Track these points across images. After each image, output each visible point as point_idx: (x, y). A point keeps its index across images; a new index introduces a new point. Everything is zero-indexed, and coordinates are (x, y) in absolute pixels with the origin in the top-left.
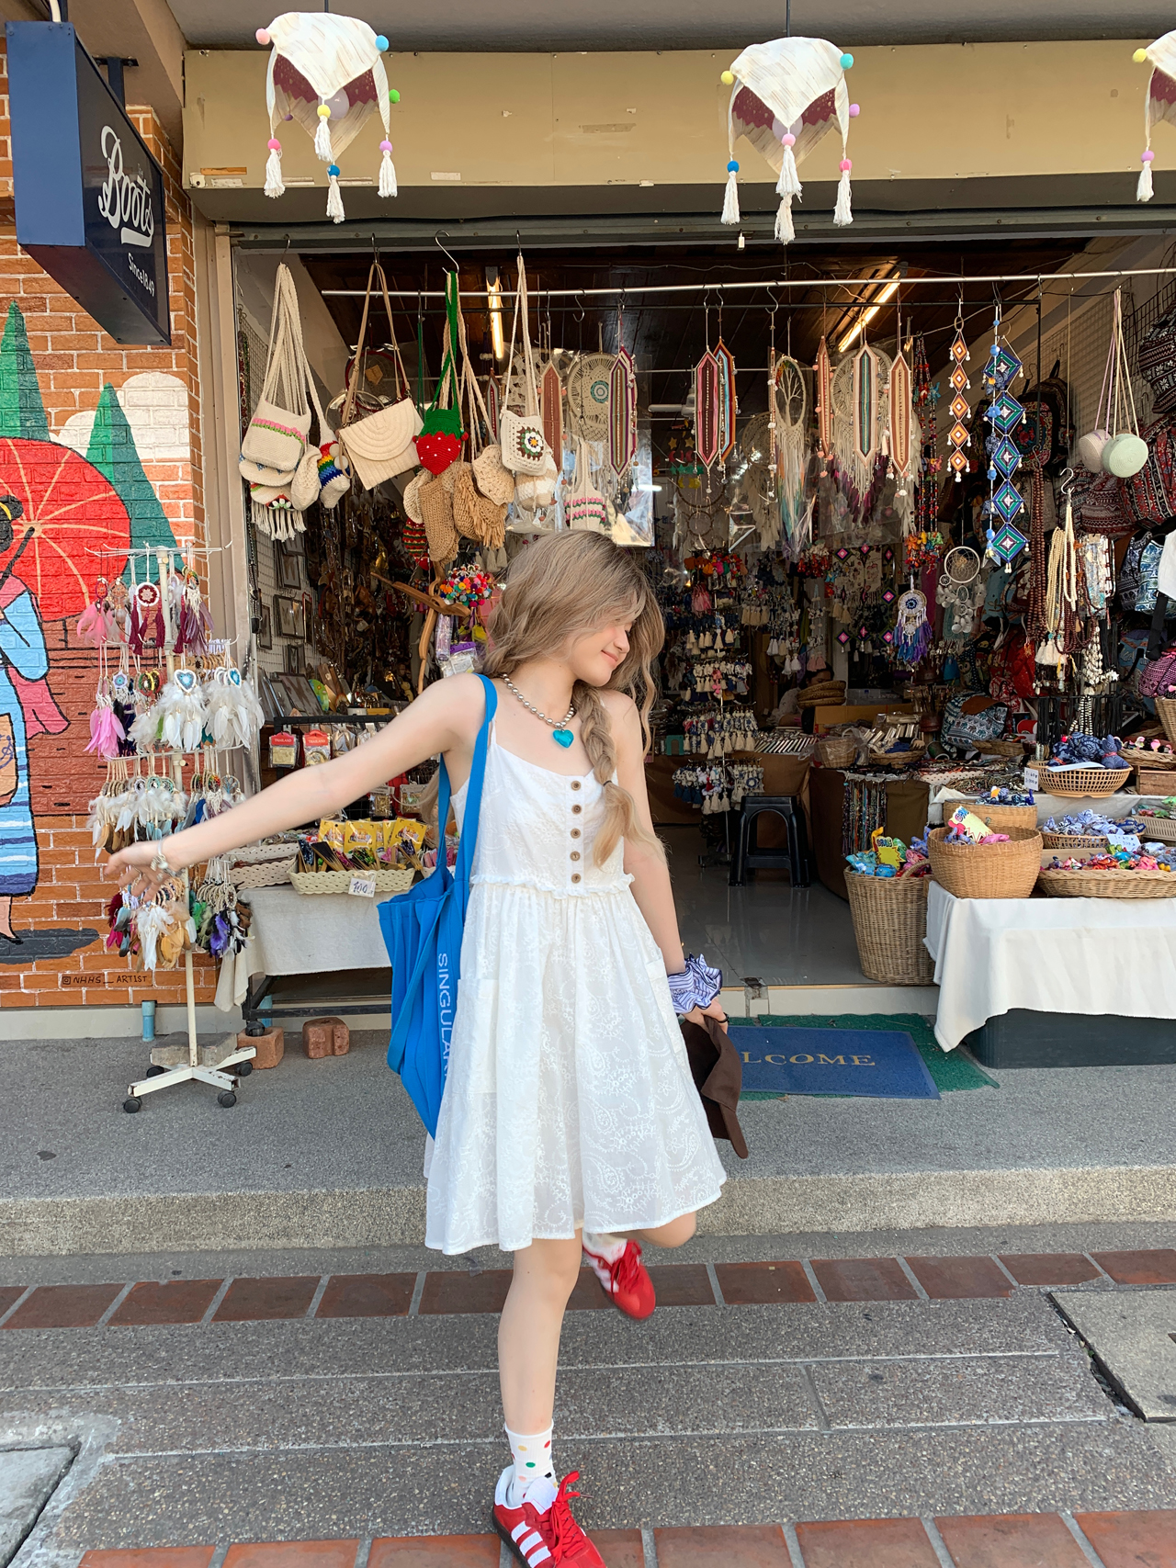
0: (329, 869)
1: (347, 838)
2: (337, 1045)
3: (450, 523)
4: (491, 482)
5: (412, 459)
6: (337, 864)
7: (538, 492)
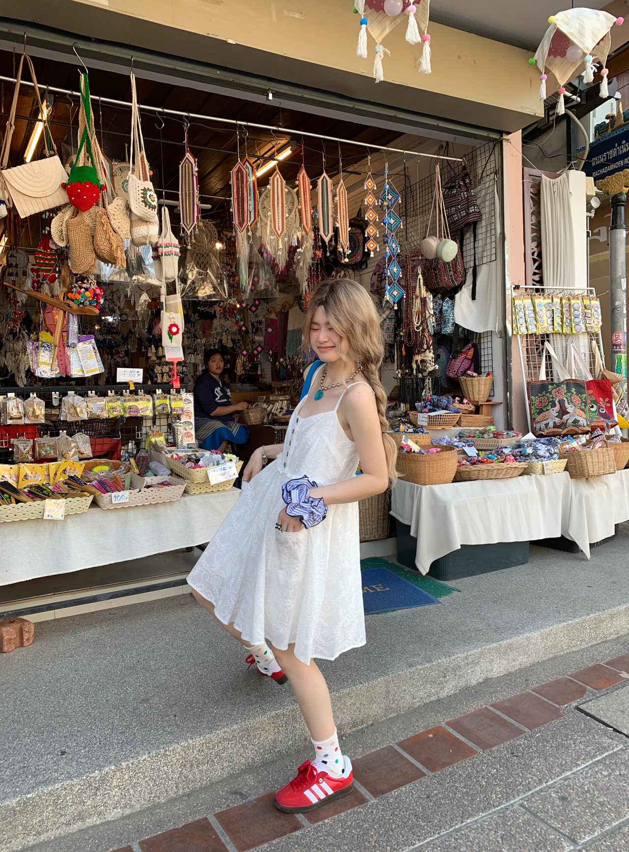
0: (18, 501)
1: (21, 477)
2: (25, 638)
3: (91, 247)
4: (120, 221)
5: (61, 198)
6: (23, 497)
7: (150, 233)
